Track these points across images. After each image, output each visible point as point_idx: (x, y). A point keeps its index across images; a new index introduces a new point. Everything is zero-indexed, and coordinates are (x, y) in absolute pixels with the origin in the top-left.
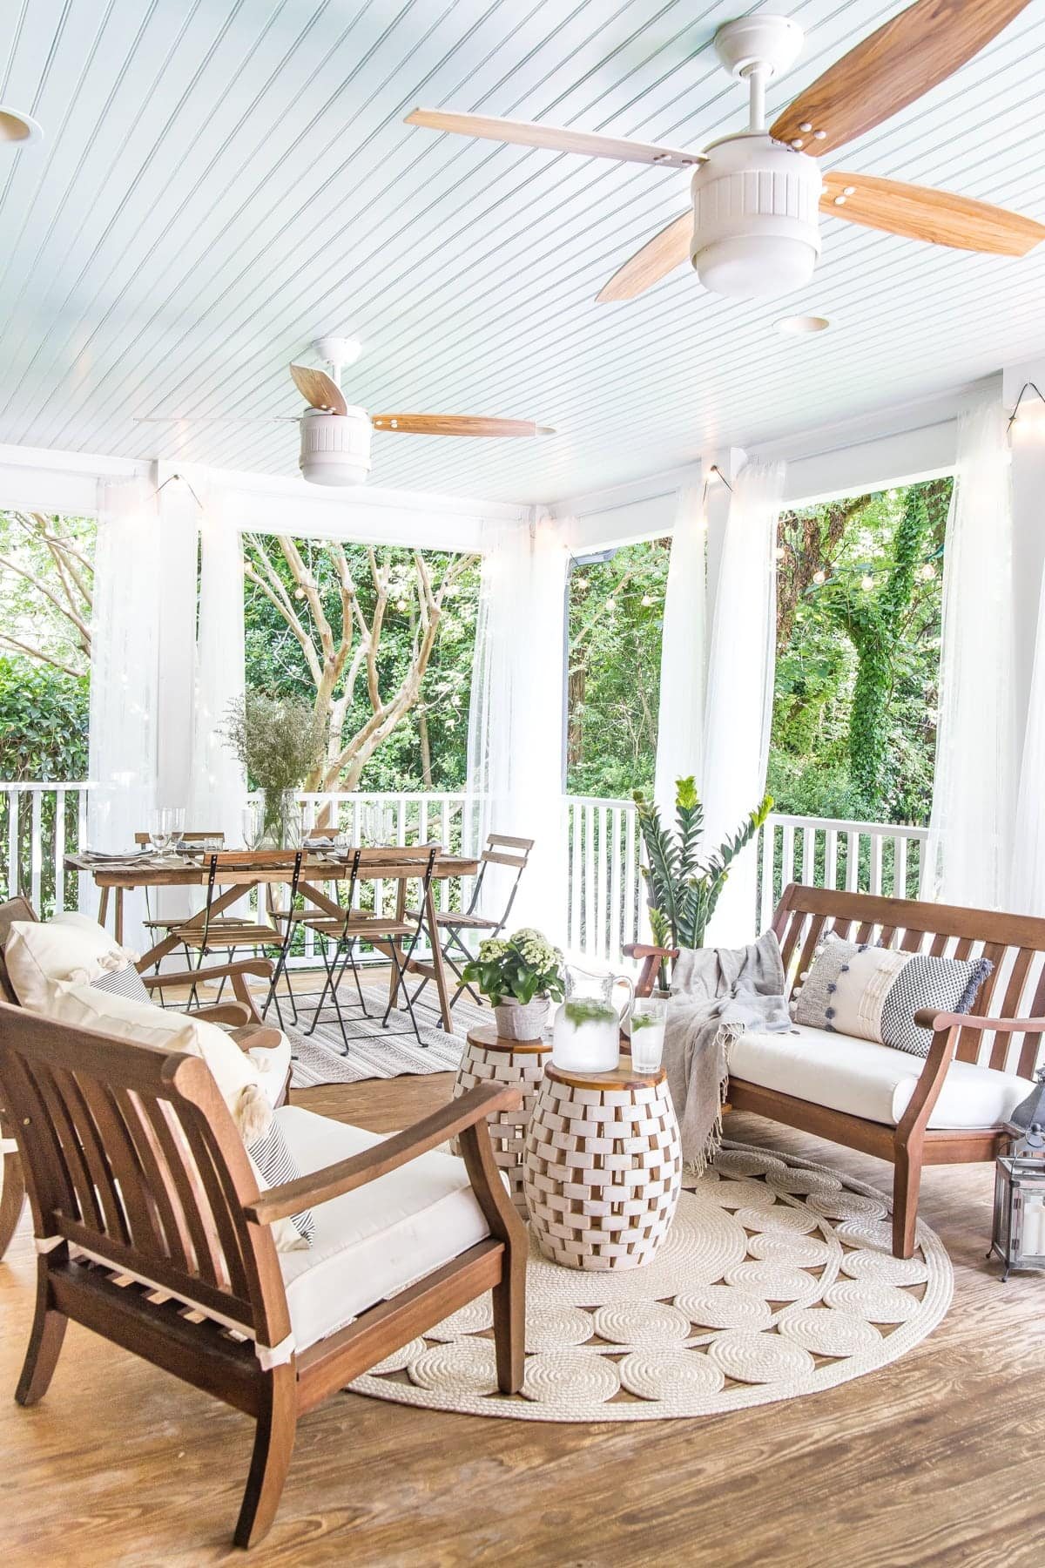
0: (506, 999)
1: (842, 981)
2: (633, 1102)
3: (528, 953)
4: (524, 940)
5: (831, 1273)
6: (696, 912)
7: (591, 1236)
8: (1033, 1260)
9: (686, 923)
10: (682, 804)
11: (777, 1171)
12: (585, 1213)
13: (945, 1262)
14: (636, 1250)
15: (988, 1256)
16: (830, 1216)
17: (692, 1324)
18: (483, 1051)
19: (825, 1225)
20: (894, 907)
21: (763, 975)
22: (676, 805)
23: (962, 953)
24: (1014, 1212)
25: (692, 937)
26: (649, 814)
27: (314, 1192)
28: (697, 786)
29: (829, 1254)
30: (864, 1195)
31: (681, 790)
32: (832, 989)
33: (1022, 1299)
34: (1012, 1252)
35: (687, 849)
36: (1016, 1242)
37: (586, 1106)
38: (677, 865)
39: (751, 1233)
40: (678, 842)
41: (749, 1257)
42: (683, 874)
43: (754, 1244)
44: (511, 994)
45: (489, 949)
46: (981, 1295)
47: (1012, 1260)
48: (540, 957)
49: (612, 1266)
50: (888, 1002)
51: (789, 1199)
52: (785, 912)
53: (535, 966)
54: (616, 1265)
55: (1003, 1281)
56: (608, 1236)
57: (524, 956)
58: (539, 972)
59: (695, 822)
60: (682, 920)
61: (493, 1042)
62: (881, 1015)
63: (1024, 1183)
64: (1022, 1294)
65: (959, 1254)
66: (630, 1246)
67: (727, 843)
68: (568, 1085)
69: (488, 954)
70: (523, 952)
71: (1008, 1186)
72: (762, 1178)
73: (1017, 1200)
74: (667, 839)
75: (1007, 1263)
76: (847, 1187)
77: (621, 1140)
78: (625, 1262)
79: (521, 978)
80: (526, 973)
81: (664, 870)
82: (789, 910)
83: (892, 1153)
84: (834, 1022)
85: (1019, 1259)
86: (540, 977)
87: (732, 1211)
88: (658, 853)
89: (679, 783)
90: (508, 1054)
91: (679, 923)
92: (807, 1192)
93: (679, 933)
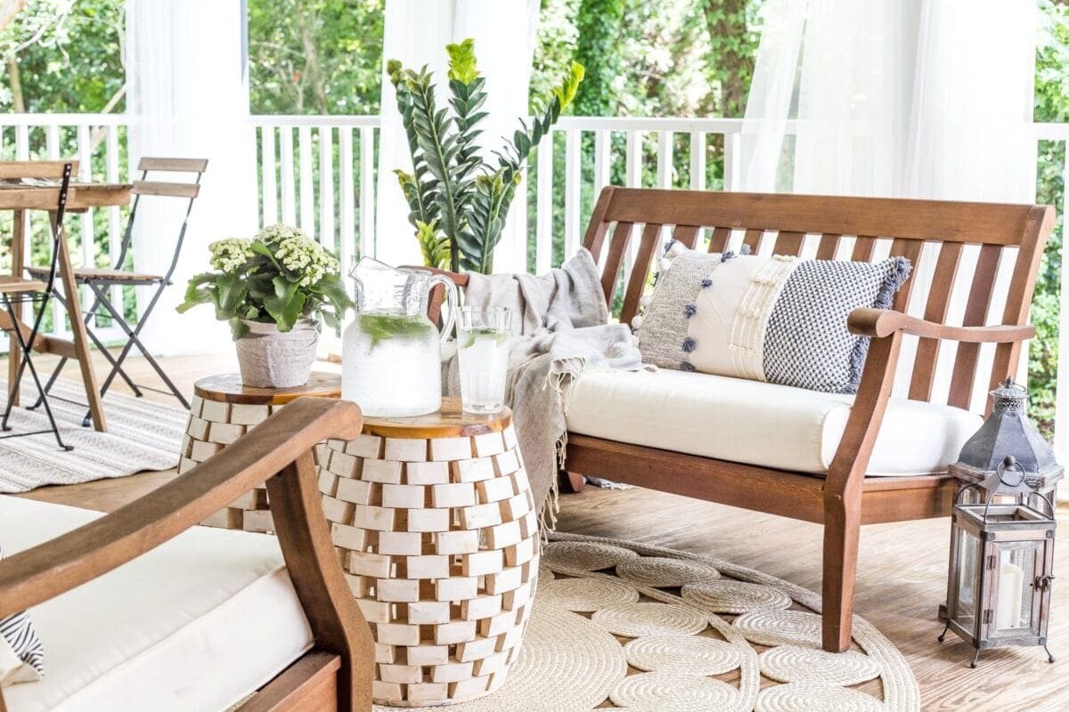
0: (256, 327)
1: (703, 300)
2: (475, 454)
3: (287, 255)
4: (276, 239)
5: (751, 679)
6: (486, 222)
7: (421, 655)
8: (1009, 635)
9: (473, 242)
10: (457, 76)
11: (628, 561)
12: (411, 621)
13: (891, 651)
14: (485, 670)
15: (941, 639)
16: (721, 610)
18: (225, 406)
19: (718, 622)
20: (761, 205)
21: (579, 307)
22: (447, 80)
23: (862, 254)
24: (987, 573)
25: (480, 260)
26: (420, 82)
27: (59, 569)
28: (477, 52)
29: (735, 654)
30: (753, 582)
31: (454, 58)
32: (691, 311)
33: (1006, 685)
34: (984, 627)
35: (467, 139)
36: (989, 613)
37: (405, 464)
38: (453, 162)
39: (624, 640)
40: (453, 129)
41: (633, 669)
42: (460, 176)
43: (632, 652)
44: (264, 316)
45: (226, 253)
46: (952, 686)
47: (983, 638)
48: (305, 260)
49: (449, 696)
50: (772, 322)
51: (657, 594)
52: (602, 225)
53: (296, 274)
54: (456, 694)
55: (973, 666)
56: (446, 651)
57: (280, 261)
58: (305, 282)
59: (475, 103)
60: (465, 236)
61: (238, 391)
62: (763, 341)
63: (1001, 535)
64: (1003, 678)
65: (905, 641)
66: (478, 664)
67: (522, 130)
68: (374, 434)
69: (225, 260)
70: (280, 254)
71: (976, 540)
72: (611, 571)
73: (991, 558)
74: (445, 120)
75: (976, 643)
76: (725, 575)
77: (461, 510)
78: (469, 689)
79: (280, 292)
80: (286, 284)
81: (440, 168)
82: (606, 221)
83: (821, 510)
84: (693, 358)
85: (992, 636)
86: (305, 290)
87: (589, 615)
88: (432, 140)
89: (451, 49)
90: (266, 407)
91: (462, 243)
92: (678, 583)
93: (461, 256)
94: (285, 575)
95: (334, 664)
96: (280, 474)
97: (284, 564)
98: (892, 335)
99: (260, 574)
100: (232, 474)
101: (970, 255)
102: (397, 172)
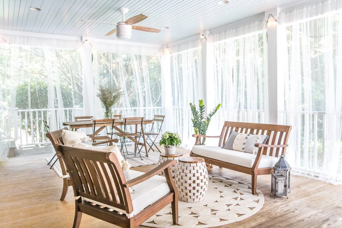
2: (197, 166)
5: (239, 199)
6: (204, 128)
7: (189, 194)
8: (280, 194)
9: (202, 130)
10: (200, 105)
11: (224, 180)
12: (187, 189)
13: (263, 195)
14: (199, 197)
15: (270, 194)
16: (237, 189)
17: (211, 210)
18: (162, 157)
19: (236, 191)
20: (248, 125)
22: (199, 106)
23: (262, 134)
24: (276, 184)
25: (204, 133)
26: (194, 107)
27: (137, 181)
28: (203, 102)
29: (238, 195)
30: (243, 184)
33: (278, 202)
34: (276, 193)
35: (202, 115)
36: (277, 190)
38: (200, 118)
39: (221, 192)
40: (200, 113)
41: (221, 197)
42: (201, 120)
43: (222, 194)
46: (269, 201)
47: (276, 194)
51: (228, 185)
52: (225, 127)
54: (194, 201)
55: (275, 199)
56: (193, 194)
59: (203, 109)
60: (201, 129)
61: (165, 155)
63: (278, 178)
64: (278, 201)
65: (265, 194)
66: (197, 196)
67: (211, 113)
68: (183, 162)
71: (275, 179)
72: (221, 182)
73: (277, 182)
74: (197, 112)
75: (275, 195)
76: (239, 183)
77: (194, 174)
78: (196, 200)
81: (197, 119)
83: (251, 173)
85: (278, 194)
87: (216, 188)
88: (196, 115)
89: (199, 101)
90: (167, 158)
91: (200, 130)
92: (231, 184)
93: (201, 133)
94: (167, 182)
95: (173, 194)
96: (165, 169)
97: (166, 181)
98: (262, 147)
99: (163, 182)
100: (159, 169)
101: (279, 133)
102: (192, 119)
